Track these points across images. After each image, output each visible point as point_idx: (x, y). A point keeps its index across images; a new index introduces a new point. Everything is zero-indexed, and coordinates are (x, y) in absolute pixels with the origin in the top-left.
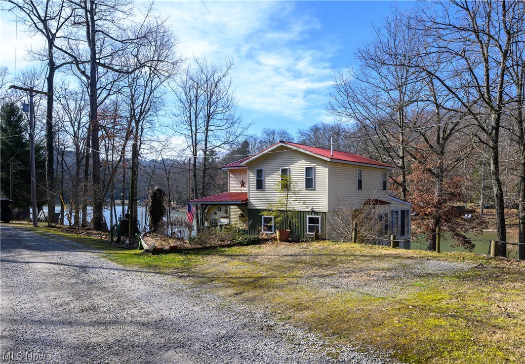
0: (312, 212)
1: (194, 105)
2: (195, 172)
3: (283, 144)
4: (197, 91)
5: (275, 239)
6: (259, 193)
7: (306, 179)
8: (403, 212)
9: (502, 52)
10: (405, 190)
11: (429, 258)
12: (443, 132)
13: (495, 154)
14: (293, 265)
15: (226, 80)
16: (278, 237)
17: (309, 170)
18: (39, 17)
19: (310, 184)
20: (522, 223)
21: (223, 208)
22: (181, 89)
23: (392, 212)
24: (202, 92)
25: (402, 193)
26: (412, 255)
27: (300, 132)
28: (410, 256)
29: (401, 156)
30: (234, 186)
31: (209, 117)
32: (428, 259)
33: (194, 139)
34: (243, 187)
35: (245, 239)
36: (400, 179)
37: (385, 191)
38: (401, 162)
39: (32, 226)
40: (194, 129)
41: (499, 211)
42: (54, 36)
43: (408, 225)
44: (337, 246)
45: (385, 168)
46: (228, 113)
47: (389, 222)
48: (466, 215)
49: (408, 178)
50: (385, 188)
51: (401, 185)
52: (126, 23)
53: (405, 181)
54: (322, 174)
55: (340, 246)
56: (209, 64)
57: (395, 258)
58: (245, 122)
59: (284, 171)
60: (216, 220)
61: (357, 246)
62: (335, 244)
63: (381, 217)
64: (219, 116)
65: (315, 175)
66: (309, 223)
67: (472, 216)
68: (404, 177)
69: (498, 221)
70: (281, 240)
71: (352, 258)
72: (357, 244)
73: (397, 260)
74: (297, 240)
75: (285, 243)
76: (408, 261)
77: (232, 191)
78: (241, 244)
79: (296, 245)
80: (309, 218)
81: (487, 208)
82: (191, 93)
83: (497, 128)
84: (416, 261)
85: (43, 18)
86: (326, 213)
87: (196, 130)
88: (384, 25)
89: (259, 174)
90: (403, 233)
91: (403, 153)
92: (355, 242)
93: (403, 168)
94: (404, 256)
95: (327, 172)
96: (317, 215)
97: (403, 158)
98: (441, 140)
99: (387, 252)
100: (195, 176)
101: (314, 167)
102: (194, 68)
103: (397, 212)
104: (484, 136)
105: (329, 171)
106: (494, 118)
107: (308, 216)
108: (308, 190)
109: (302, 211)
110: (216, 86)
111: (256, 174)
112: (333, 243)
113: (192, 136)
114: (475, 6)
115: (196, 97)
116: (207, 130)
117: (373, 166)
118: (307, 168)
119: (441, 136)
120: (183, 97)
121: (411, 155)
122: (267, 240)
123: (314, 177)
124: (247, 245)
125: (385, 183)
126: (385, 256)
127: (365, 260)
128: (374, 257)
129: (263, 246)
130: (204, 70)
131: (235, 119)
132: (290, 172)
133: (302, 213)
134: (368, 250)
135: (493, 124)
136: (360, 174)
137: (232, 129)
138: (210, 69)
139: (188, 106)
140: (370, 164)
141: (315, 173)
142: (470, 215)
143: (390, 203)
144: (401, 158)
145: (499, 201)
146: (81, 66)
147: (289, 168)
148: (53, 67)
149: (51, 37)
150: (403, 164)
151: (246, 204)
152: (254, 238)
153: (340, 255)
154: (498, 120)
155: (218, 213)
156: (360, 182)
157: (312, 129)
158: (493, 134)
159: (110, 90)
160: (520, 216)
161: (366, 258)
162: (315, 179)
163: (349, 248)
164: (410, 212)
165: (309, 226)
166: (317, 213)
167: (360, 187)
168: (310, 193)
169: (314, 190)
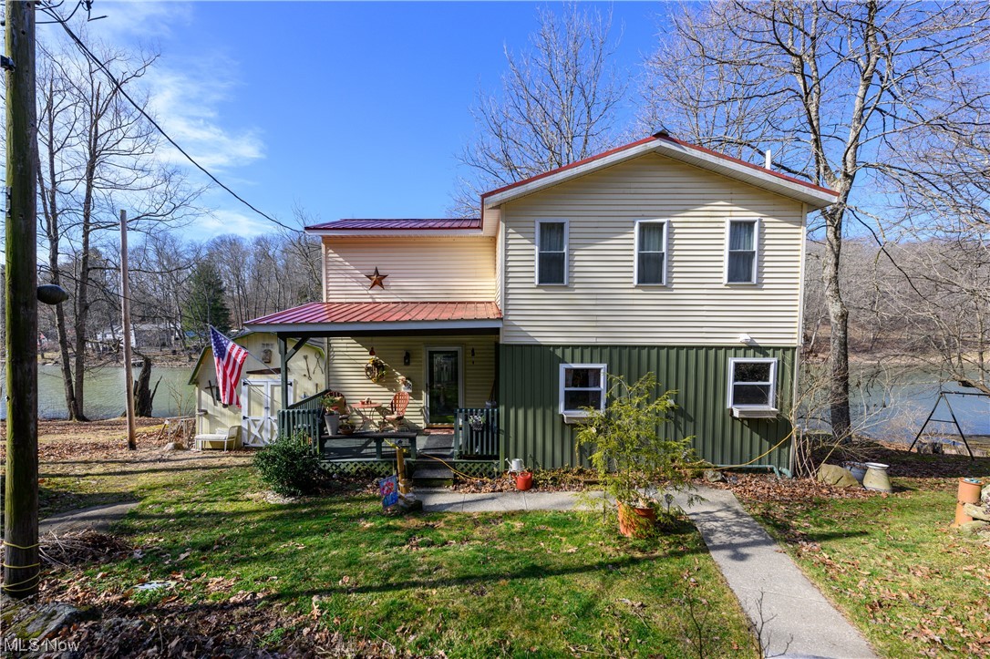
0: (750, 348)
6: (552, 298)
7: (731, 254)
17: (741, 230)
19: (742, 267)
34: (377, 287)
54: (786, 244)
59: (651, 231)
65: (760, 245)
66: (735, 380)
77: (335, 297)
80: (737, 365)
86: (794, 349)
89: (553, 236)
95: (805, 236)
96: (766, 355)
101: (761, 221)
107: (732, 362)
108: (733, 287)
109: (711, 348)
111: (538, 236)
118: (733, 224)
123: (760, 250)
132: (670, 233)
133: (712, 352)
141: (761, 239)
147: (669, 222)
162: (761, 256)
165: (735, 387)
166: (762, 350)
168: (744, 295)
169: (758, 286)
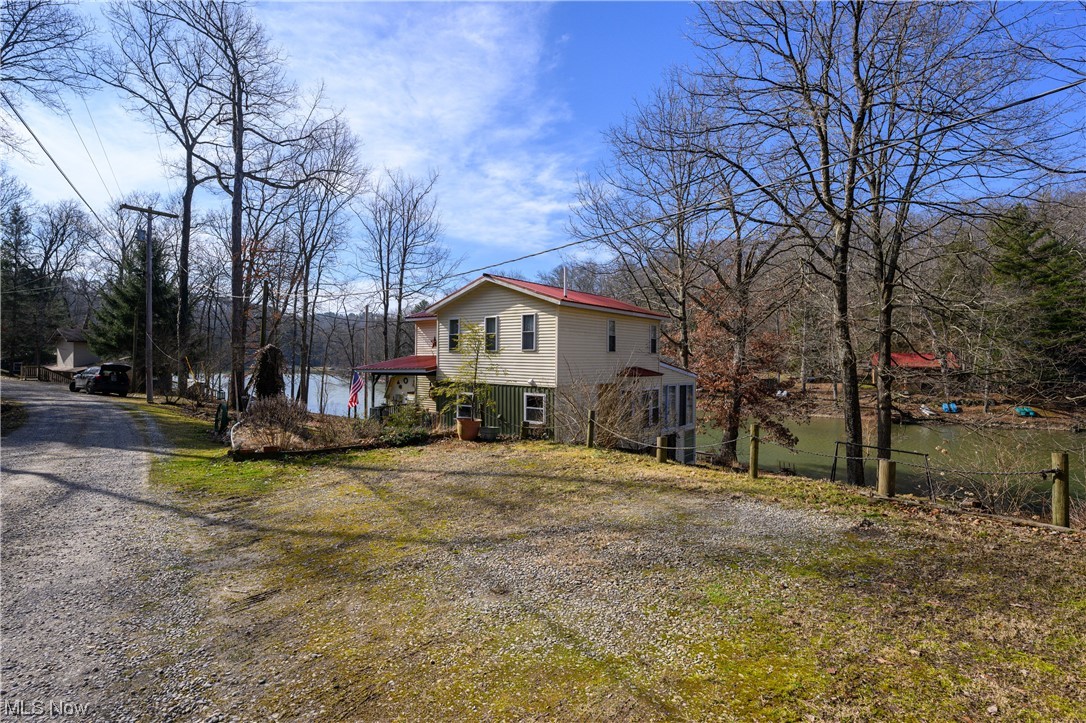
0: (533, 387)
1: (386, 234)
2: (386, 328)
3: (488, 279)
4: (390, 214)
5: (455, 435)
6: (452, 357)
7: (524, 334)
8: (683, 388)
9: (853, 122)
10: (686, 354)
11: (737, 494)
12: (747, 266)
13: (842, 293)
14: (450, 499)
15: (429, 198)
16: (459, 432)
17: (527, 319)
18: (176, 115)
19: (529, 342)
20: (882, 408)
21: (410, 379)
22: (367, 212)
23: (666, 388)
24: (398, 216)
25: (682, 358)
26: (699, 484)
27: (540, 275)
28: (694, 485)
29: (680, 300)
30: (423, 348)
31: (405, 250)
32: (734, 498)
33: (385, 280)
34: (433, 347)
35: (400, 435)
36: (679, 337)
37: (654, 355)
38: (680, 311)
39: (145, 402)
40: (385, 267)
41: (848, 389)
42: (195, 141)
43: (691, 406)
44: (557, 453)
45: (653, 319)
46: (430, 245)
47: (660, 405)
48: (779, 392)
49: (690, 335)
50: (654, 350)
51: (680, 345)
52: (287, 118)
53: (686, 339)
54: (549, 327)
55: (561, 453)
56: (406, 177)
57: (663, 490)
58: (455, 256)
59: (491, 323)
60: (401, 397)
61: (592, 454)
62: (554, 449)
63: (646, 397)
64: (420, 249)
65: (537, 328)
66: (528, 405)
67: (788, 395)
68: (685, 333)
69: (847, 406)
70: (464, 438)
71: (573, 488)
72: (593, 451)
73: (665, 497)
74: (492, 439)
75: (470, 443)
76: (692, 502)
77: (420, 353)
78: (391, 444)
79: (485, 448)
80: (529, 398)
81: (812, 381)
82: (383, 219)
83: (844, 250)
84: (708, 502)
85: (181, 117)
86: (554, 389)
87: (389, 269)
88: (654, 102)
89: (454, 326)
90: (683, 422)
91: (684, 296)
92: (591, 446)
93: (683, 319)
94: (682, 486)
95: (556, 322)
96: (541, 392)
97: (683, 304)
98: (743, 277)
99: (648, 473)
100: (385, 333)
101: (536, 315)
102: (385, 186)
103: (674, 388)
104: (820, 263)
105: (559, 321)
106: (840, 233)
107: (525, 394)
108: (525, 352)
109: (516, 386)
110: (415, 207)
111: (448, 326)
112: (552, 447)
113: (382, 278)
114: (804, 50)
115: (390, 223)
116: (402, 270)
117: (634, 314)
118: (524, 317)
119: (743, 272)
120: (372, 223)
121: (696, 300)
122: (440, 437)
123: (537, 331)
124: (401, 446)
125: (654, 342)
126: (645, 484)
127: (599, 495)
128: (619, 485)
129: (427, 448)
130: (399, 185)
131: (441, 254)
132: (499, 323)
133: (517, 389)
134: (609, 467)
135: (838, 242)
136: (613, 329)
137: (436, 268)
138: (407, 184)
139: (377, 238)
140: (628, 313)
141: (537, 325)
142: (785, 393)
143: (662, 374)
144: (680, 303)
145: (848, 371)
146: (224, 181)
147: (499, 317)
148: (192, 182)
149: (191, 142)
150: (684, 313)
151: (434, 374)
152: (417, 434)
153: (551, 478)
154: (845, 237)
155: (404, 385)
156: (612, 339)
157: (556, 271)
158: (838, 260)
159: (260, 210)
160: (880, 398)
161: (602, 489)
162: (537, 335)
163: (575, 460)
164: (694, 387)
165: (528, 410)
166: (540, 389)
167: (612, 348)
168: (530, 357)
169: (536, 351)
